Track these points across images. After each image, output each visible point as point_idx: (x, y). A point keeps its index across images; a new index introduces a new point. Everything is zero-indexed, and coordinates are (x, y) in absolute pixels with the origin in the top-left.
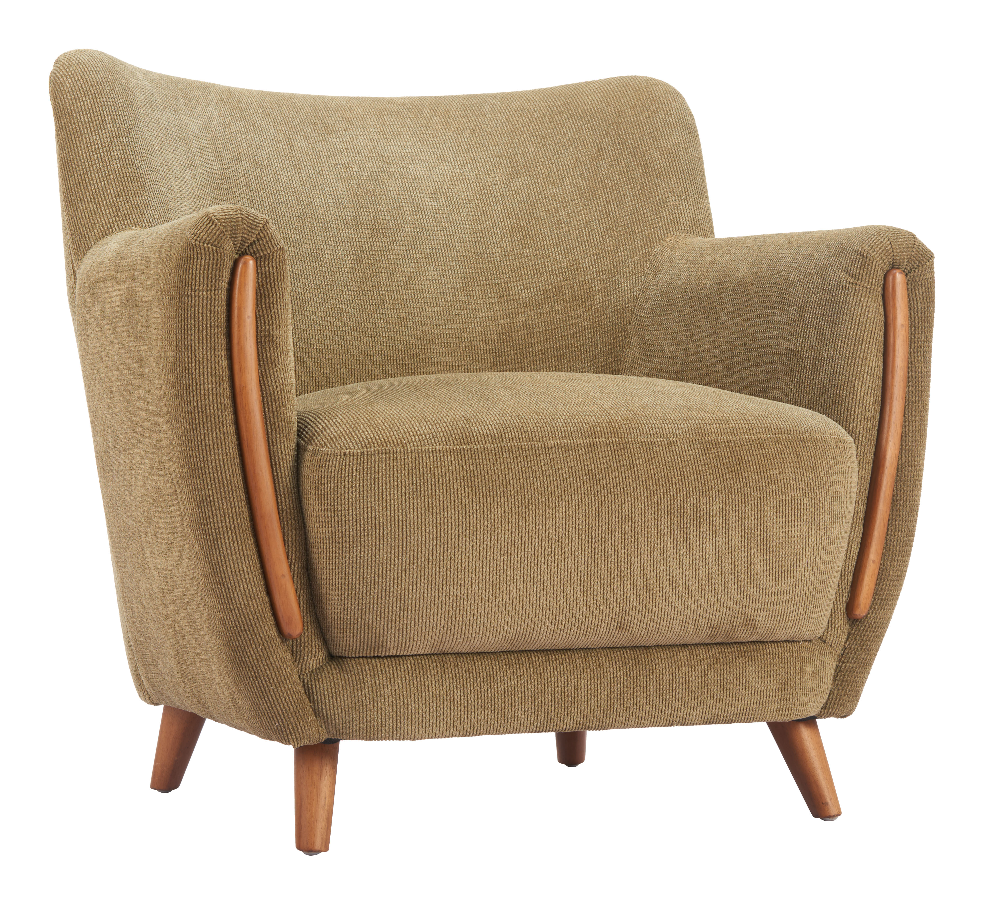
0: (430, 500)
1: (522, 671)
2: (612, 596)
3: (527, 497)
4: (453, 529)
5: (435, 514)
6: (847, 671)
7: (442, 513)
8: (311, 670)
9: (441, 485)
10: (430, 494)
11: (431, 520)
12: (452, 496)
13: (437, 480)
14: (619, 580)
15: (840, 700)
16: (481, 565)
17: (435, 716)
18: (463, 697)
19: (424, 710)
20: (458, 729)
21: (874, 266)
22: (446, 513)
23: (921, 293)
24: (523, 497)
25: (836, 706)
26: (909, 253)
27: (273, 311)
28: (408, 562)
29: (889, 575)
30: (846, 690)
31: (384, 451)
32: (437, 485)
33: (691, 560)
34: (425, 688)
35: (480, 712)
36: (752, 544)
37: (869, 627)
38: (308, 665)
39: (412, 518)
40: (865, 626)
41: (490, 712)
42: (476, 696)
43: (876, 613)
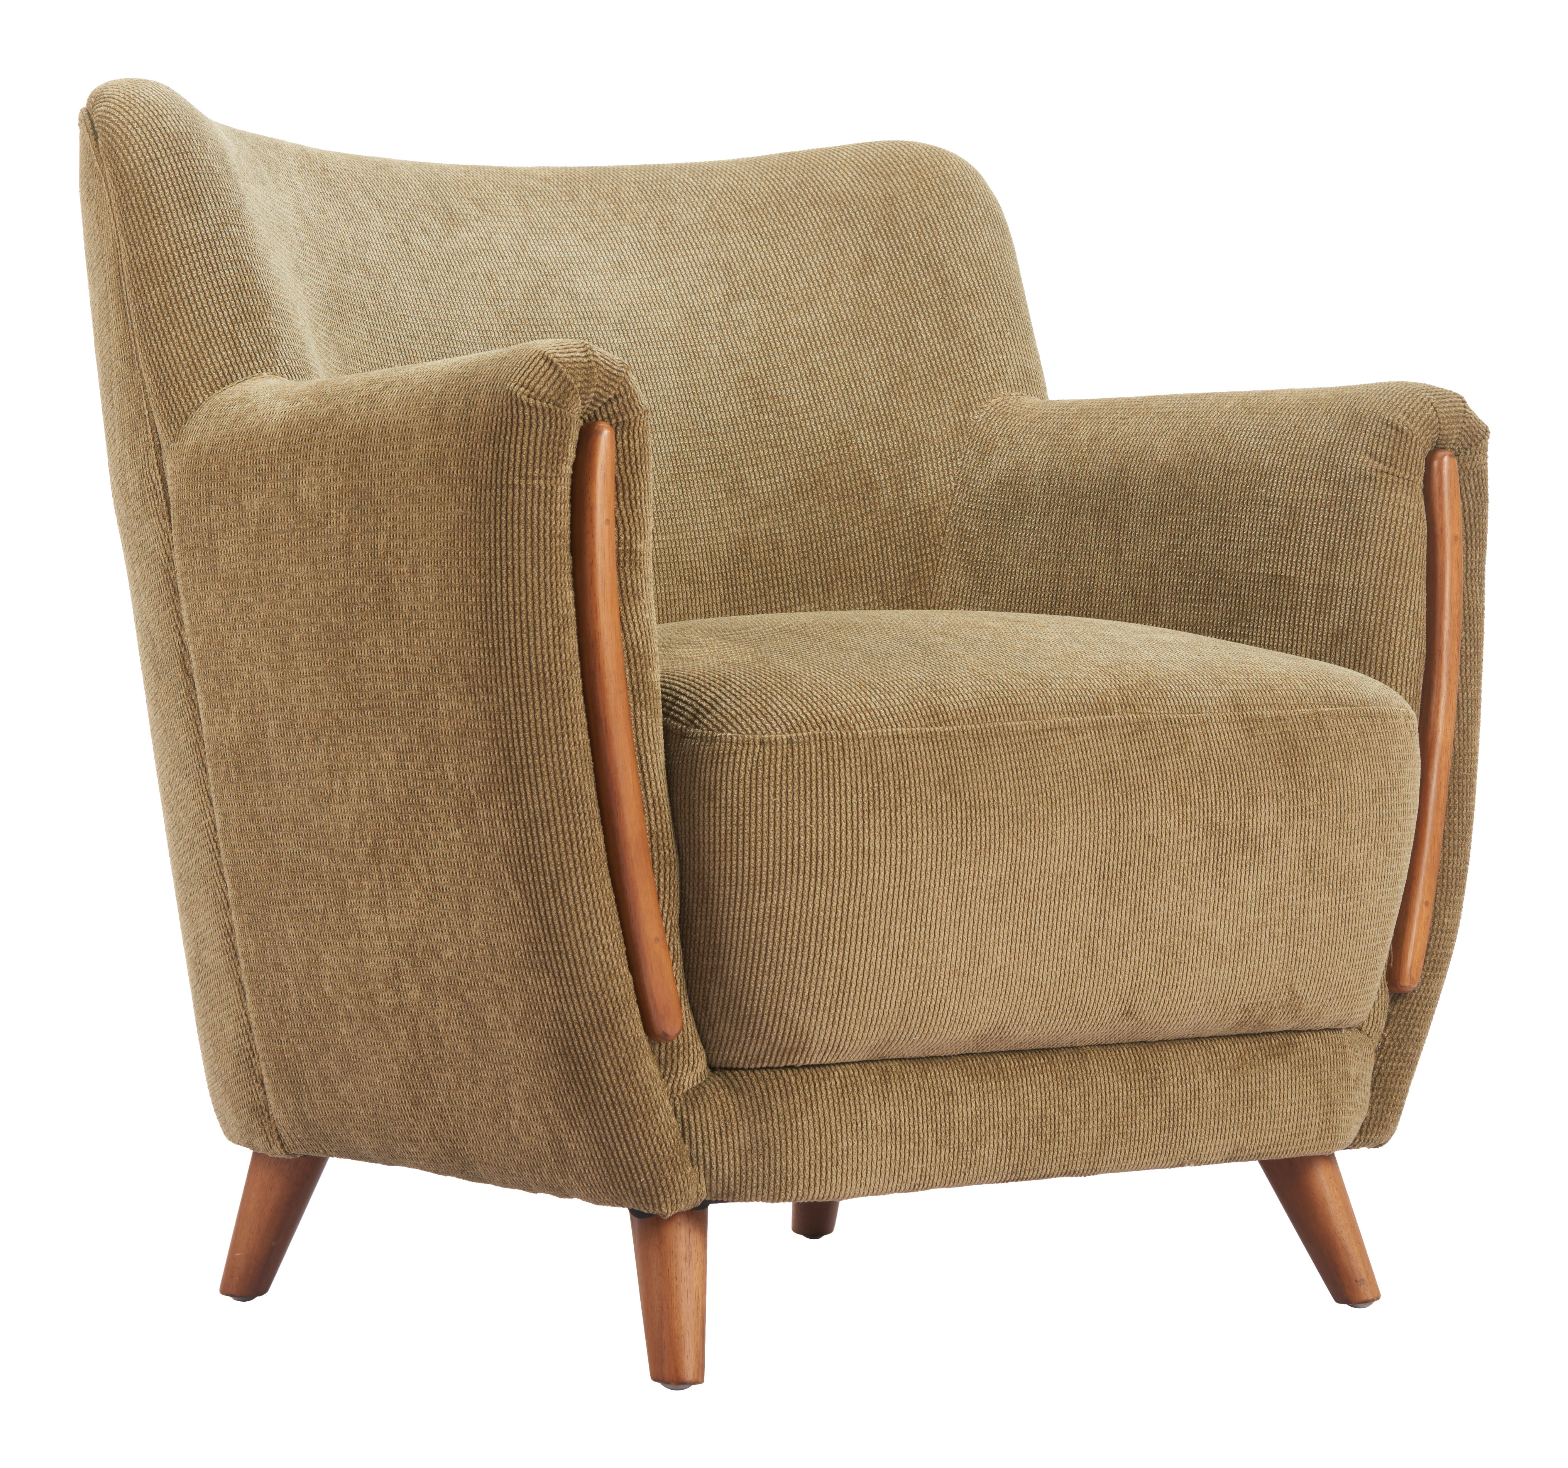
0: (893, 814)
1: (990, 1084)
2: (1124, 963)
3: (1024, 807)
4: (925, 861)
5: (899, 837)
6: (1389, 1074)
7: (910, 836)
8: (686, 1090)
9: (908, 791)
10: (892, 804)
11: (894, 846)
12: (924, 807)
13: (902, 782)
14: (1135, 938)
15: (1381, 1119)
16: (958, 916)
17: (875, 1159)
18: (912, 1129)
19: (860, 1151)
20: (905, 1179)
21: (1414, 444)
22: (915, 835)
23: (1473, 488)
24: (1019, 807)
25: (1376, 1129)
26: (1459, 425)
27: (636, 511)
28: (856, 914)
29: (1444, 923)
30: (1389, 1104)
31: (823, 737)
32: (903, 791)
33: (1228, 904)
34: (861, 1115)
35: (934, 1152)
36: (1307, 878)
37: (1418, 1005)
38: (682, 1083)
39: (866, 844)
40: (1413, 1004)
41: (947, 1152)
42: (930, 1127)
43: (1427, 983)
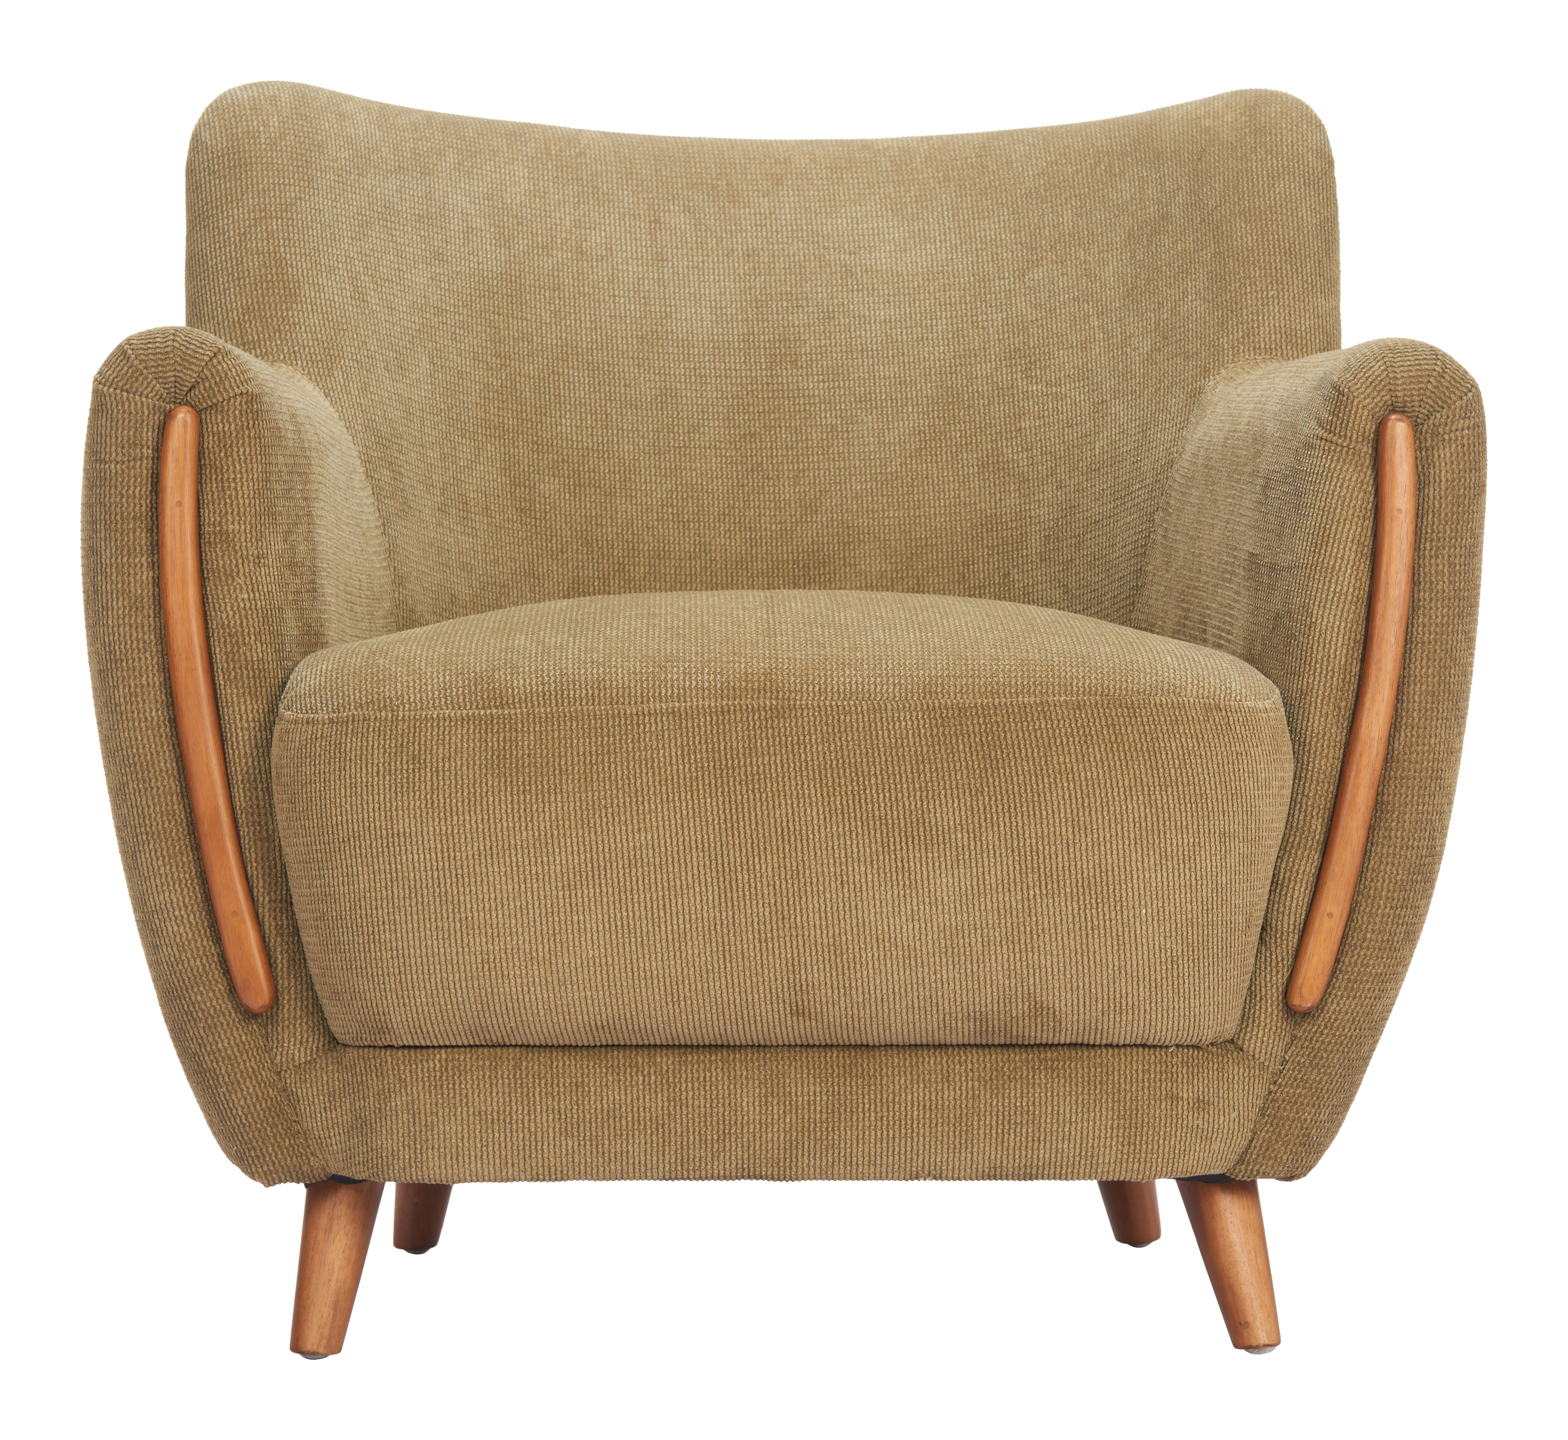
0: (428, 797)
1: (635, 1078)
2: (771, 960)
3: (596, 794)
4: (470, 845)
5: (437, 820)
7: (449, 819)
8: (297, 1063)
9: (447, 773)
10: (429, 787)
11: (431, 828)
12: (466, 790)
13: (441, 764)
14: (781, 934)
16: (524, 903)
17: (479, 1145)
18: (527, 1117)
19: (460, 1136)
20: (522, 1168)
21: (1354, 409)
22: (455, 818)
23: (1448, 455)
24: (590, 794)
26: (1422, 386)
28: (401, 896)
31: (361, 718)
32: (441, 773)
33: (915, 903)
34: (461, 1100)
35: (558, 1143)
38: (291, 1056)
39: (401, 826)
41: (576, 1144)
42: (551, 1117)
